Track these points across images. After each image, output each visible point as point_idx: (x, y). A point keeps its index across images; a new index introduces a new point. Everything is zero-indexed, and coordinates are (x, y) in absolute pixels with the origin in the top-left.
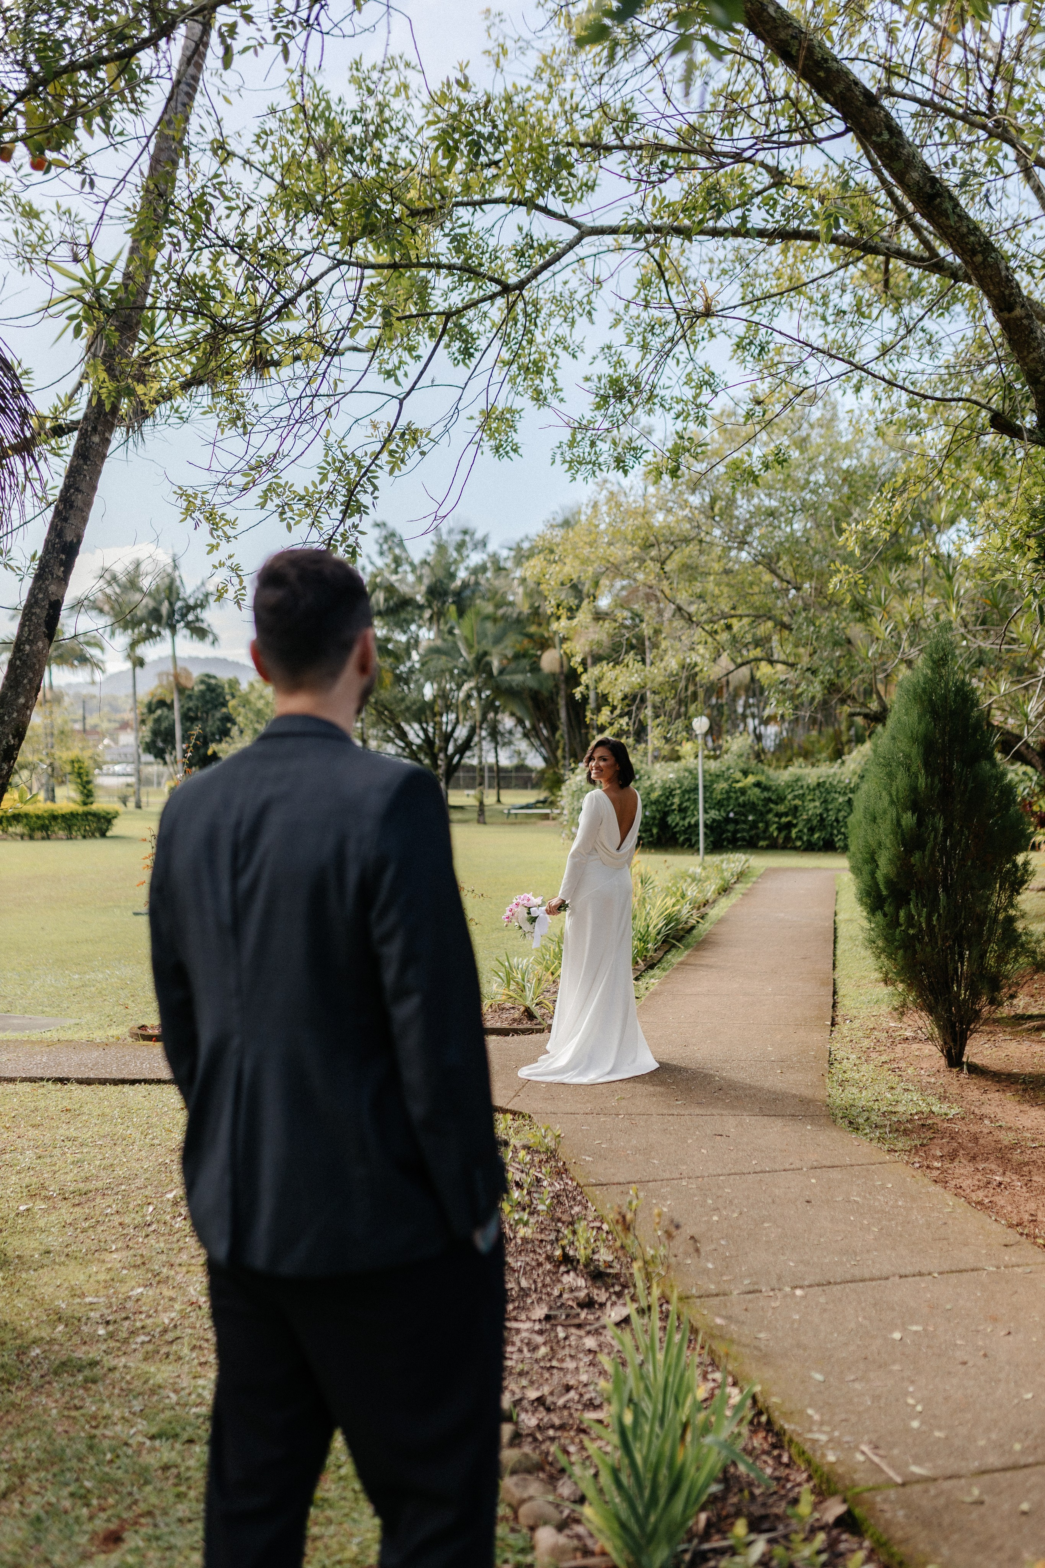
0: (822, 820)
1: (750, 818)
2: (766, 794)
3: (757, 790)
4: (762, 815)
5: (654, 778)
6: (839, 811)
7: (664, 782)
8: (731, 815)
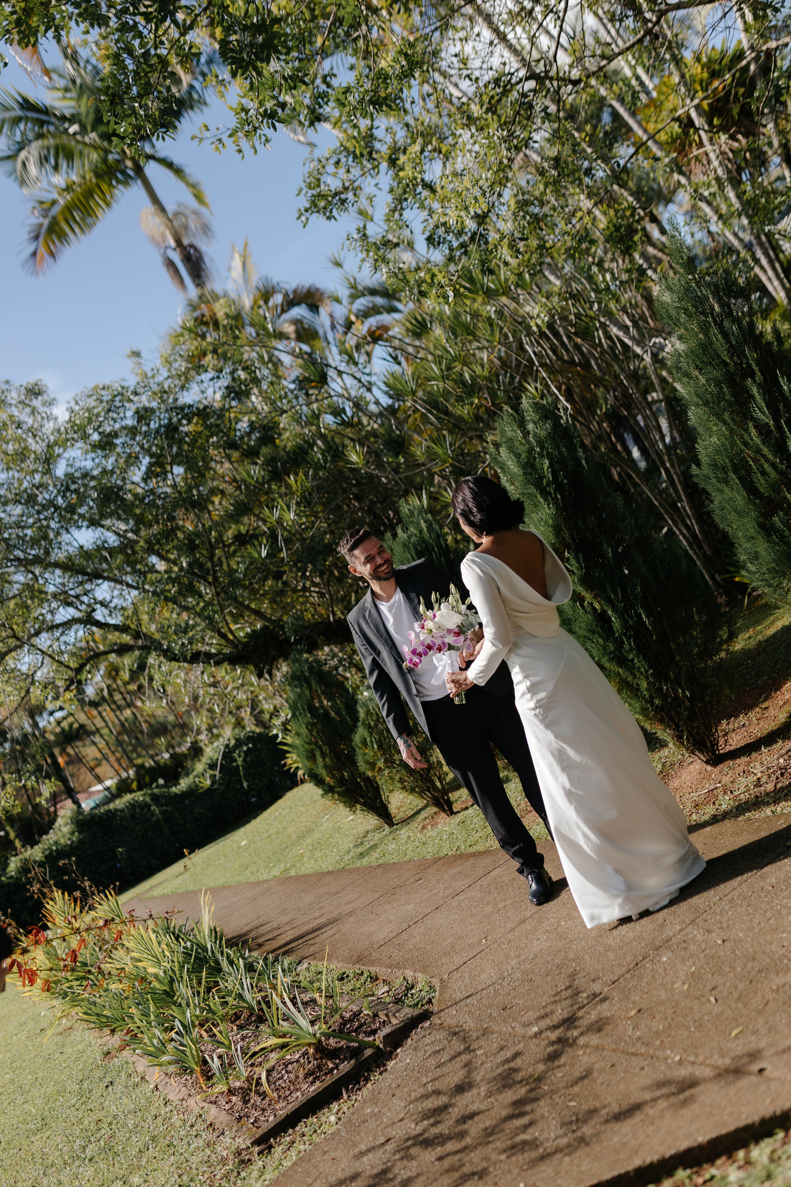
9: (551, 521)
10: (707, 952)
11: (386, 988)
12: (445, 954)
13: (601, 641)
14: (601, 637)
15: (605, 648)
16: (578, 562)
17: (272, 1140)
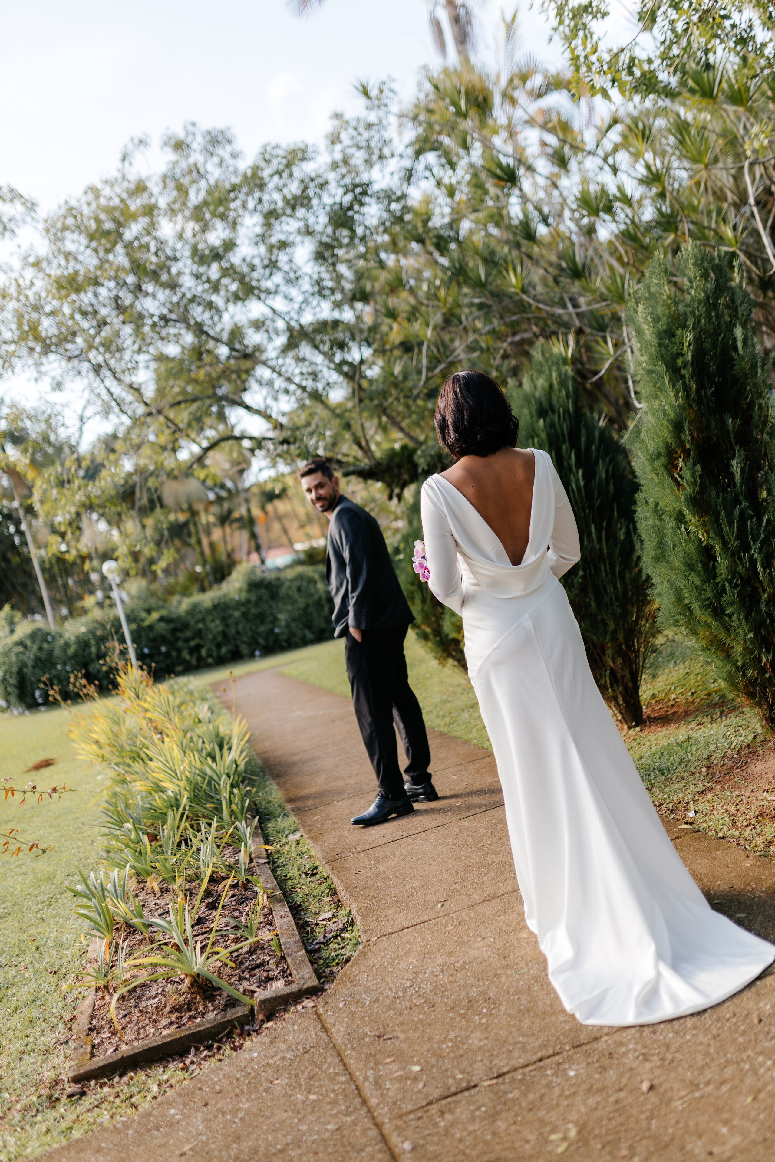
0: (224, 634)
1: (163, 649)
2: (172, 626)
3: (162, 625)
4: (171, 645)
5: (67, 635)
6: (237, 624)
7: (77, 637)
8: (146, 651)
9: (672, 415)
10: (622, 1094)
11: (329, 915)
12: (398, 901)
13: (698, 582)
14: (699, 575)
15: (700, 591)
16: (693, 475)
17: (93, 1083)
